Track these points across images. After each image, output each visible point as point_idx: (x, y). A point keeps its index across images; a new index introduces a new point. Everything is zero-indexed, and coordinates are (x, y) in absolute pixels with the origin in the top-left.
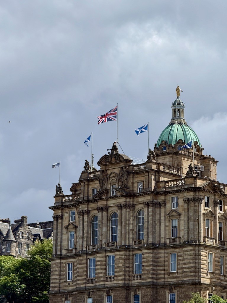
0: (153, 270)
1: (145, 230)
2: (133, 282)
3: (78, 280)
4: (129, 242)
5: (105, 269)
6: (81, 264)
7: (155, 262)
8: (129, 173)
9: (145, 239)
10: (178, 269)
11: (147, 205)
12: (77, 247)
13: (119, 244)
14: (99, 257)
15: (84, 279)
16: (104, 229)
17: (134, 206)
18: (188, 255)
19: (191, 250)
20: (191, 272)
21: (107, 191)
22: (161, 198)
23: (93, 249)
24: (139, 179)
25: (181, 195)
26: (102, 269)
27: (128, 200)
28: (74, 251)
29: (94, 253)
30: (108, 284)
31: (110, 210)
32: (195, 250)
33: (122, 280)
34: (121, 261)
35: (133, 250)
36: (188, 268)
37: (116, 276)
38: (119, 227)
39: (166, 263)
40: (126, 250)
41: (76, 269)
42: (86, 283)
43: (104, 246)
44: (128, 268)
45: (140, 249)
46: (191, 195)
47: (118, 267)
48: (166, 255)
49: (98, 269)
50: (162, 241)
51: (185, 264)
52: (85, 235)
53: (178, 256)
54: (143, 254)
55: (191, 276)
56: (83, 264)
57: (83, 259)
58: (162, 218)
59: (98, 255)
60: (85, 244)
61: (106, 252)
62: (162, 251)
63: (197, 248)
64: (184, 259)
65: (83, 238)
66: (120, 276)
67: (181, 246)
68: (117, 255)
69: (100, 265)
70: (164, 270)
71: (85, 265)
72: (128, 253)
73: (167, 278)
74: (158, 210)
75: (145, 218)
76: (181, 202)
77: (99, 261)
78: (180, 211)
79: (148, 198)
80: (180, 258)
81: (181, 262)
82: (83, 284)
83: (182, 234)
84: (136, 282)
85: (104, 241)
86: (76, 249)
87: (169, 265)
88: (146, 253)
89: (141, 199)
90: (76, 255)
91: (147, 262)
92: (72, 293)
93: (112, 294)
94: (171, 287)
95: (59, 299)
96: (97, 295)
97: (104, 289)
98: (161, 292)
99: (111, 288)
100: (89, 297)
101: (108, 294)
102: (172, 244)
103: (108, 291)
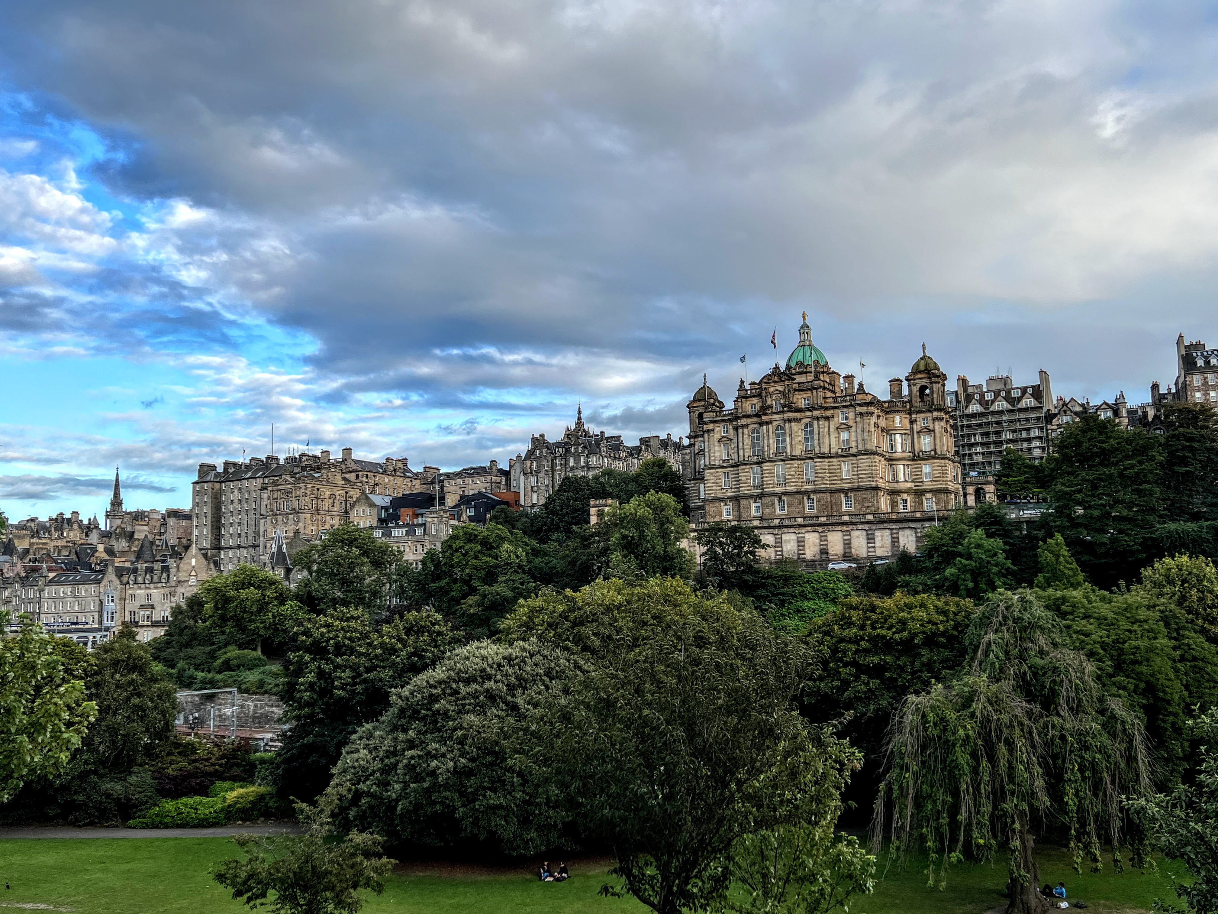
0: (826, 476)
1: (816, 442)
2: (806, 487)
3: (739, 487)
4: (797, 452)
5: (774, 476)
6: (743, 473)
7: (830, 470)
8: (795, 390)
9: (817, 449)
10: (853, 475)
11: (818, 418)
12: (734, 457)
13: (788, 454)
14: (766, 466)
15: (747, 486)
16: (771, 441)
17: (800, 420)
18: (863, 463)
19: (867, 459)
20: (868, 477)
21: (771, 407)
22: (829, 413)
23: (755, 459)
24: (805, 396)
25: (851, 410)
26: (771, 477)
27: (796, 414)
28: (731, 461)
29: (760, 463)
30: (778, 490)
31: (775, 423)
32: (871, 458)
33: (794, 486)
34: (793, 469)
35: (805, 459)
36: (864, 474)
37: (787, 483)
38: (788, 439)
39: (839, 470)
40: (797, 459)
41: (735, 478)
42: (751, 490)
43: (771, 456)
44: (799, 475)
45: (812, 458)
46: (864, 409)
47: (789, 475)
48: (838, 463)
49: (766, 477)
50: (834, 451)
51: (860, 470)
52: (746, 447)
53: (852, 464)
54: (815, 462)
55: (868, 481)
56: (746, 472)
57: (746, 468)
58: (832, 430)
59: (765, 464)
60: (747, 455)
61: (775, 461)
62: (834, 460)
63: (872, 456)
64: (860, 467)
65: (743, 449)
66: (792, 482)
67: (854, 455)
68: (788, 464)
69: (769, 473)
70: (837, 476)
71: (748, 474)
72: (799, 462)
73: (841, 484)
74: (826, 423)
75: (816, 431)
76: (851, 415)
77: (766, 470)
78: (850, 424)
79: (816, 413)
80: (854, 465)
81: (855, 469)
82: (748, 490)
83: (854, 444)
84: (809, 487)
85: (771, 452)
86: (732, 459)
87: (841, 472)
88: (819, 462)
89: (808, 414)
90: (736, 465)
91: (821, 469)
92: (731, 498)
93: (784, 498)
94: (846, 492)
95: (717, 504)
96: (766, 500)
97: (775, 494)
98: (836, 495)
99: (785, 494)
100: (755, 502)
101: (780, 500)
102: (844, 453)
103: (780, 496)
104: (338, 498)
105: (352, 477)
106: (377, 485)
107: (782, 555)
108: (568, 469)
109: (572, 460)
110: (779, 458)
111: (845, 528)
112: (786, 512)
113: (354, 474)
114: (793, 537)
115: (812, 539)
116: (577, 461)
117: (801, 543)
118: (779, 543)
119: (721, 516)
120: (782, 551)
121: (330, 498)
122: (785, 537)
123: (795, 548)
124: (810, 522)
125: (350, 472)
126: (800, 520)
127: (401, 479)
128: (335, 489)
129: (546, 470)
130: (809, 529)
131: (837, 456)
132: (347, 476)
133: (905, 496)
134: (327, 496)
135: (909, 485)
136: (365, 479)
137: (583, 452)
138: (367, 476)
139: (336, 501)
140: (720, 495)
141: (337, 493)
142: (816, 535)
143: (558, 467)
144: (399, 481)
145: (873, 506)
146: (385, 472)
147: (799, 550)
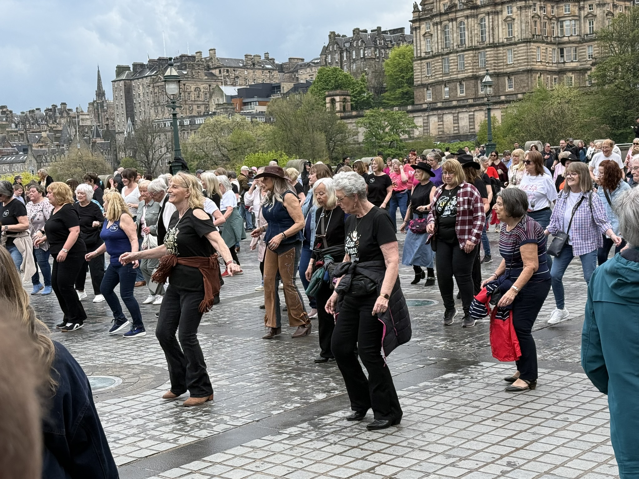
0: (495, 63)
1: (487, 33)
2: (480, 73)
3: (436, 75)
4: (475, 43)
5: (457, 65)
6: (437, 63)
7: (497, 58)
9: (487, 40)
10: (514, 61)
11: (488, 14)
12: (434, 50)
13: (467, 46)
14: (452, 57)
15: (440, 74)
16: (455, 35)
17: (477, 15)
18: (522, 50)
19: (524, 46)
20: (525, 62)
21: (455, 6)
22: (499, 8)
23: (446, 51)
25: (514, 4)
26: (455, 65)
27: (473, 11)
28: (431, 53)
29: (448, 54)
30: (460, 76)
31: (459, 20)
32: (527, 46)
33: (471, 72)
34: (470, 58)
35: (479, 49)
36: (522, 59)
37: (466, 70)
38: (466, 33)
39: (504, 57)
40: (473, 50)
41: (434, 67)
42: (442, 77)
43: (455, 48)
44: (475, 63)
45: (484, 48)
47: (467, 63)
48: (504, 51)
49: (452, 66)
50: (501, 41)
51: (519, 57)
52: (439, 41)
53: (514, 51)
54: (486, 52)
55: (525, 65)
56: (440, 62)
57: (439, 59)
58: (500, 23)
59: (451, 55)
60: (440, 47)
61: (457, 52)
62: (501, 48)
63: (528, 44)
64: (519, 53)
65: (438, 42)
66: (469, 69)
67: (515, 44)
68: (466, 54)
69: (453, 63)
70: (503, 62)
71: (441, 64)
72: (474, 52)
73: (506, 69)
74: (496, 17)
75: (487, 24)
76: (515, 9)
77: (452, 60)
78: (514, 16)
79: (488, 9)
80: (515, 52)
81: (516, 56)
82: (441, 77)
83: (516, 34)
84: (482, 73)
85: (455, 44)
86: (432, 51)
87: (506, 59)
88: (489, 51)
89: (483, 10)
90: (434, 56)
91: (490, 57)
92: (431, 84)
93: (464, 83)
94: (509, 75)
95: (422, 90)
96: (452, 85)
97: (457, 80)
98: (502, 79)
99: (463, 79)
100: (446, 86)
101: (461, 84)
102: (508, 42)
103: (461, 81)
104: (202, 90)
105: (216, 72)
106: (237, 77)
107: (458, 130)
108: (352, 61)
109: (354, 53)
110: (460, 49)
111: (502, 106)
112: (464, 94)
113: (217, 70)
114: (467, 115)
115: (480, 116)
116: (358, 54)
117: (472, 120)
118: (456, 120)
119: (424, 100)
120: (458, 127)
121: (195, 91)
122: (461, 116)
123: (468, 124)
124: (477, 102)
125: (215, 68)
126: (471, 101)
127: (260, 71)
128: (199, 84)
129: (337, 62)
130: (477, 108)
131: (503, 45)
132: (213, 71)
133: (570, 74)
134: (193, 89)
135: (574, 65)
136: (225, 74)
137: (362, 46)
138: (228, 71)
139: (201, 93)
140: (423, 82)
141: (201, 87)
142: (482, 113)
143: (345, 59)
144: (258, 73)
145: (528, 86)
146: (245, 67)
147: (470, 125)
